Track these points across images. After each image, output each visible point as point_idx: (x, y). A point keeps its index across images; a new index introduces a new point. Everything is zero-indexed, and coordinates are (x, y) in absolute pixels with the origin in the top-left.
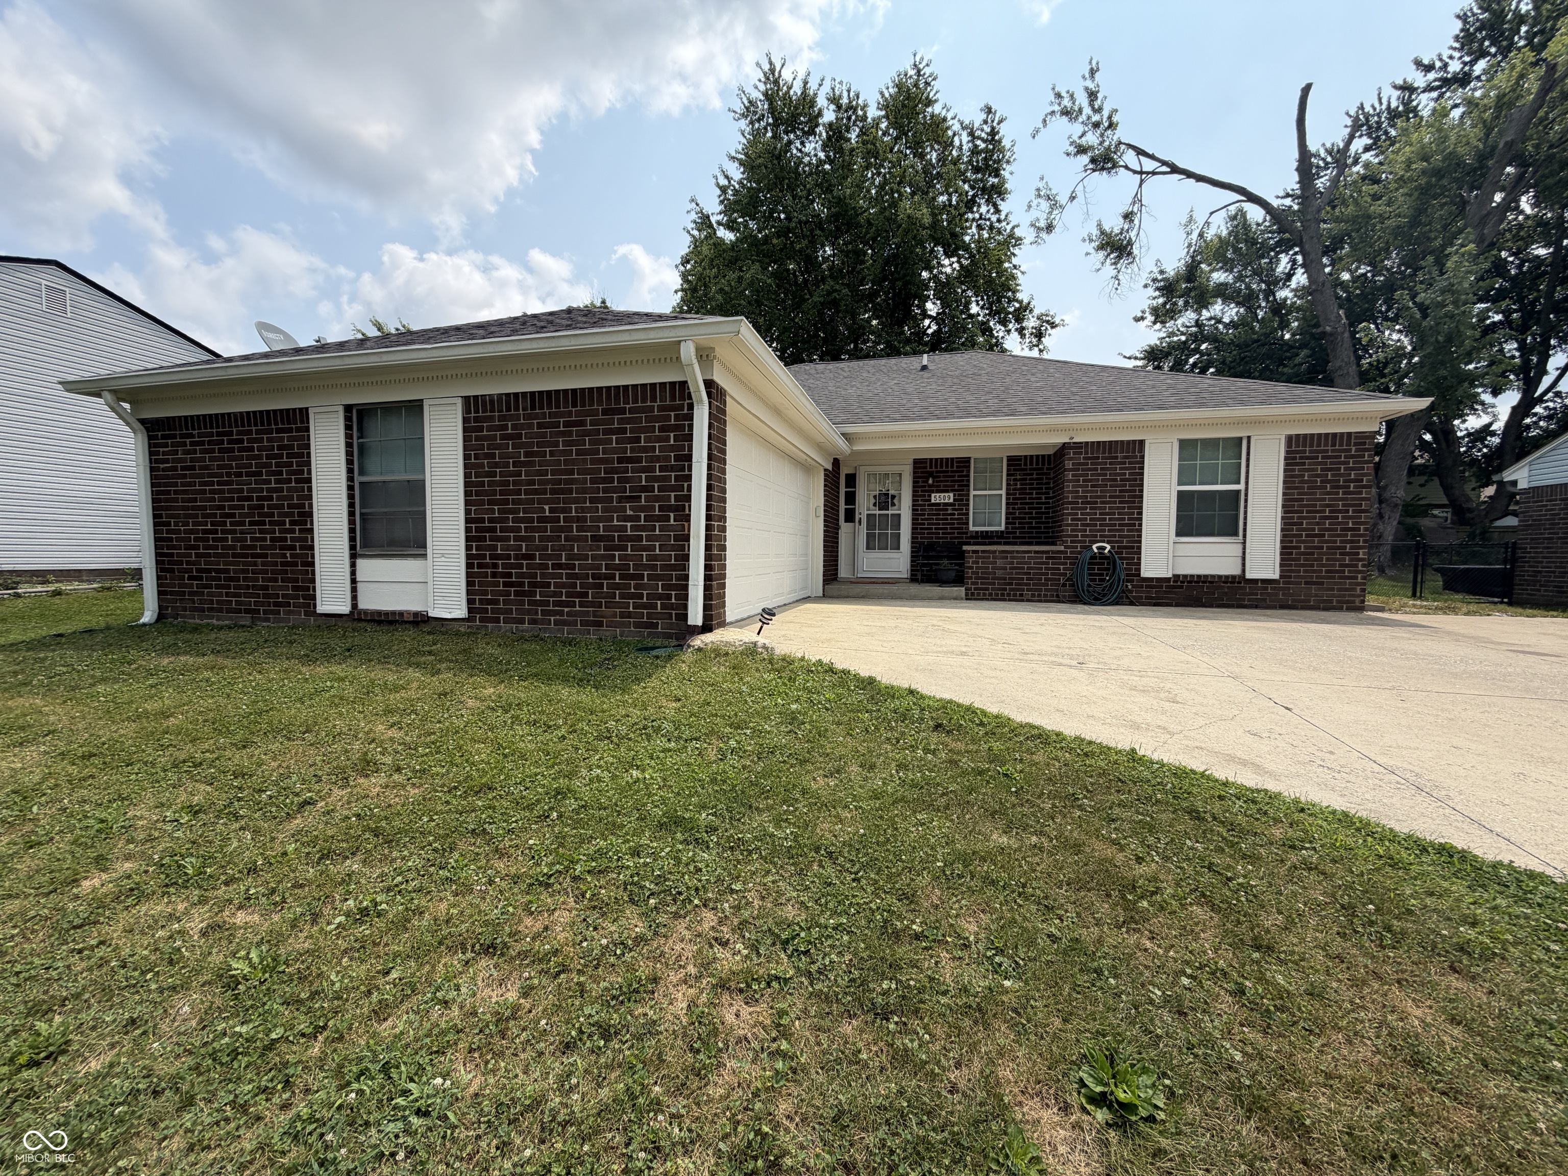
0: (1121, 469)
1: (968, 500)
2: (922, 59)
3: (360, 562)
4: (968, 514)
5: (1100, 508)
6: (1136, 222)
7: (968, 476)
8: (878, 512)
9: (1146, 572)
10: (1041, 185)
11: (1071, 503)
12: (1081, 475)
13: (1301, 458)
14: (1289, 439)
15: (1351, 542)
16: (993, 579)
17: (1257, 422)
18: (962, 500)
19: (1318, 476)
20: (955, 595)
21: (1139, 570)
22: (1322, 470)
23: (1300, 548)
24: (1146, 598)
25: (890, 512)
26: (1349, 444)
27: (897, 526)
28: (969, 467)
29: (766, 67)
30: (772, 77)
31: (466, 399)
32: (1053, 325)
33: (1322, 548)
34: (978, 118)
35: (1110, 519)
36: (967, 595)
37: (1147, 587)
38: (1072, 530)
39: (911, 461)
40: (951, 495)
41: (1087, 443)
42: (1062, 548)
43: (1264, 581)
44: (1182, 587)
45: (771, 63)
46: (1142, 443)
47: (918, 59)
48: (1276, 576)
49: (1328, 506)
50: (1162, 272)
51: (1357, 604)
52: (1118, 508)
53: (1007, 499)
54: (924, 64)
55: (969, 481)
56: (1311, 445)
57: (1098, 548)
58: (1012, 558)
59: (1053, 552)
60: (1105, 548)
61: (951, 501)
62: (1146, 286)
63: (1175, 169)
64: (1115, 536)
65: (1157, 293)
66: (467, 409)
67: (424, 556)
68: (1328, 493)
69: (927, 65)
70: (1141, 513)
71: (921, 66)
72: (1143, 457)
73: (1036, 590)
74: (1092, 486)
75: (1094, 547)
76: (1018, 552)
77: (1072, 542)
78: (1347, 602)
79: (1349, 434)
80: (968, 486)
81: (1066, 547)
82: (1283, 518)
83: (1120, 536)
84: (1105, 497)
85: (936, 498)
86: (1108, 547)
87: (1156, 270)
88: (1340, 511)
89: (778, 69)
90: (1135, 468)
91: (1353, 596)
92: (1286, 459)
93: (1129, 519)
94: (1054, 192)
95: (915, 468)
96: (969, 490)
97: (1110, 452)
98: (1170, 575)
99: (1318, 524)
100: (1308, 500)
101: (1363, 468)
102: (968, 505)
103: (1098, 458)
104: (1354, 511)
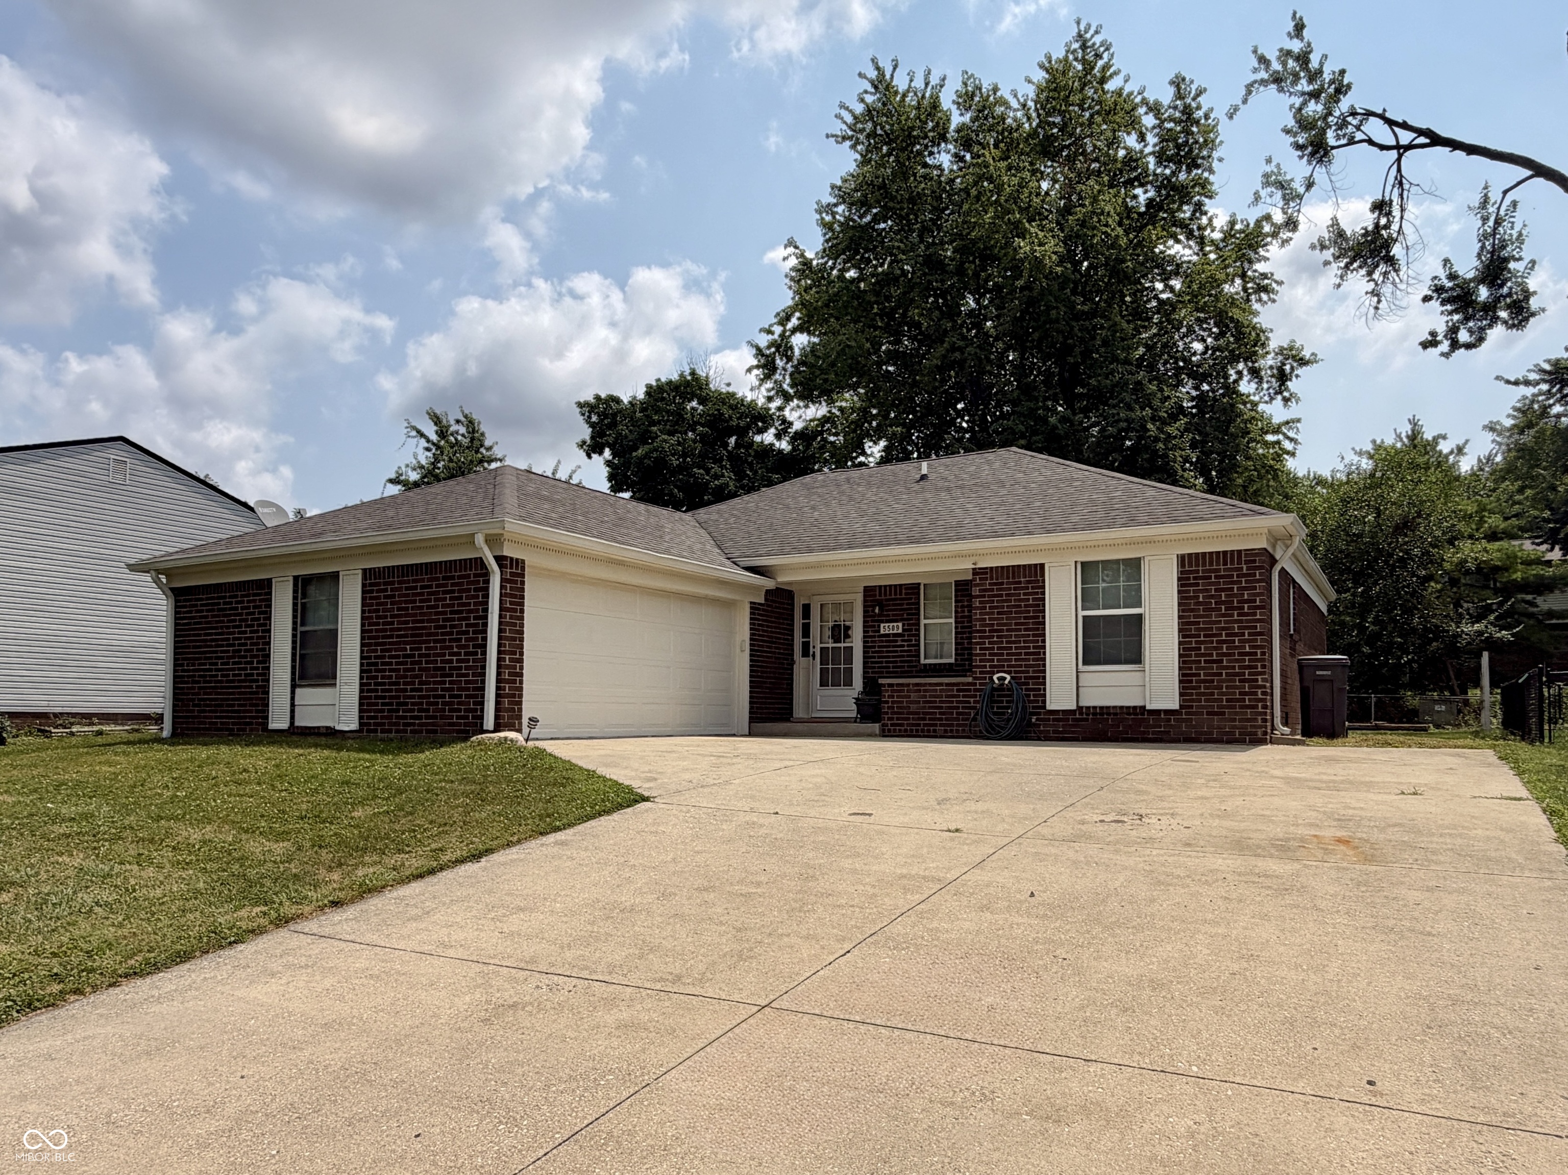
0: (1025, 594)
1: (918, 630)
2: (1089, 26)
3: (298, 691)
4: (918, 645)
5: (1006, 636)
6: (1396, 212)
7: (918, 604)
8: (830, 645)
9: (1050, 706)
10: (1268, 169)
11: (978, 631)
12: (987, 602)
13: (1195, 578)
14: (1183, 560)
15: (1249, 667)
16: (908, 713)
17: (1149, 542)
18: (912, 629)
19: (1212, 597)
20: (869, 731)
21: (1044, 702)
22: (1216, 590)
23: (1199, 675)
24: (1054, 732)
25: (842, 645)
26: (1239, 563)
27: (849, 660)
28: (919, 594)
29: (873, 74)
30: (882, 84)
31: (364, 571)
32: (1303, 362)
33: (1221, 674)
34: (1166, 96)
35: (1016, 648)
36: (883, 731)
37: (1054, 720)
38: (981, 661)
39: (862, 590)
40: (900, 624)
41: (991, 568)
42: (970, 680)
43: (1167, 712)
44: (1087, 720)
45: (878, 68)
46: (1042, 566)
47: (1082, 28)
48: (1176, 706)
49: (1223, 629)
50: (1452, 277)
51: (1260, 736)
52: (1023, 636)
53: (956, 628)
54: (1091, 32)
55: (918, 609)
56: (1204, 565)
57: (999, 679)
58: (925, 691)
59: (964, 684)
60: (1005, 679)
61: (900, 631)
62: (1427, 299)
63: (1436, 140)
64: (1021, 666)
65: (1449, 307)
66: (364, 578)
67: (335, 685)
68: (1224, 615)
69: (1097, 32)
70: (1044, 641)
71: (1088, 36)
72: (1044, 581)
73: (948, 725)
74: (998, 613)
75: (995, 677)
76: (930, 684)
77: (981, 673)
78: (1250, 734)
79: (1239, 552)
80: (919, 614)
81: (975, 678)
82: (1180, 643)
83: (1026, 666)
84: (1010, 624)
85: (886, 628)
86: (1008, 677)
87: (1442, 274)
88: (1236, 635)
89: (888, 77)
90: (1037, 593)
91: (1254, 727)
92: (1179, 579)
93: (1034, 647)
94: (1288, 177)
95: (865, 596)
96: (919, 619)
97: (1014, 577)
98: (1074, 707)
99: (1215, 648)
100: (1204, 623)
101: (1255, 588)
102: (919, 635)
103: (1002, 584)
104: (1249, 634)
